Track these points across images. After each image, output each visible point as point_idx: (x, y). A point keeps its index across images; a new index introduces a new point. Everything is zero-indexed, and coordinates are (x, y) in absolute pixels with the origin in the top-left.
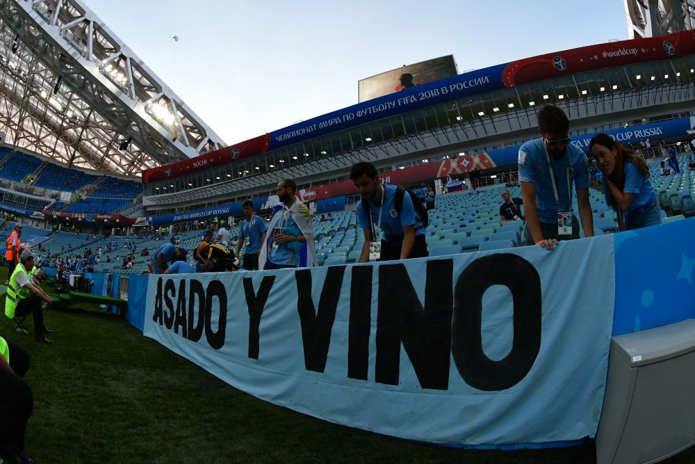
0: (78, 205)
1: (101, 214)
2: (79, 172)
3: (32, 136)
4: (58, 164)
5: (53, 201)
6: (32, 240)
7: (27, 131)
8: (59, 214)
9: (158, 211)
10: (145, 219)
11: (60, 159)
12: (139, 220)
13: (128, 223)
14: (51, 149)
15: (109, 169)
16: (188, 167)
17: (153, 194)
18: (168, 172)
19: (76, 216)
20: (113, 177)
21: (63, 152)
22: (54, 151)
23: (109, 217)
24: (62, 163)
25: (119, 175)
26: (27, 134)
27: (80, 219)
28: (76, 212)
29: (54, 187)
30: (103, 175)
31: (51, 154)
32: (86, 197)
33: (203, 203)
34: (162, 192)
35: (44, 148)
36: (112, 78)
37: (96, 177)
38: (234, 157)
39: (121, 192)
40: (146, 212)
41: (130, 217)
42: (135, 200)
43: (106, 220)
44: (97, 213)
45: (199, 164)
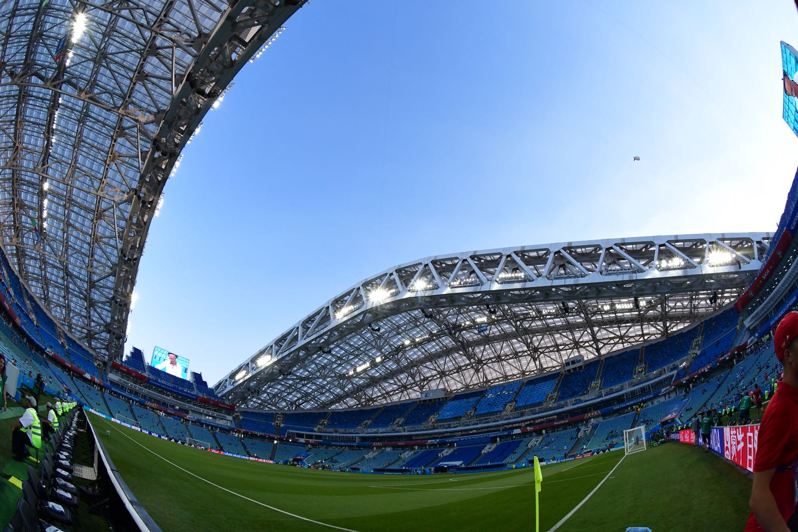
0: (698, 361)
1: (721, 356)
2: (677, 335)
3: (612, 338)
4: (654, 343)
5: (675, 372)
6: (676, 409)
7: (604, 339)
8: (687, 378)
9: (758, 324)
10: (753, 337)
11: (653, 337)
12: (749, 341)
13: (743, 348)
14: (639, 335)
15: (700, 315)
16: (761, 282)
17: (750, 315)
18: (751, 294)
19: (703, 370)
20: (708, 318)
21: (653, 330)
22: (643, 335)
23: (729, 354)
24: (657, 339)
25: (711, 313)
26: (605, 341)
27: (706, 371)
28: (699, 368)
29: (666, 361)
30: (699, 323)
31: (642, 339)
32: (700, 351)
33: (781, 298)
34: (754, 309)
35: (632, 340)
36: (672, 268)
37: (695, 329)
38: (781, 257)
39: (723, 328)
40: (752, 332)
41: (742, 343)
42: (738, 327)
43: (727, 358)
44: (717, 357)
45: (766, 275)
